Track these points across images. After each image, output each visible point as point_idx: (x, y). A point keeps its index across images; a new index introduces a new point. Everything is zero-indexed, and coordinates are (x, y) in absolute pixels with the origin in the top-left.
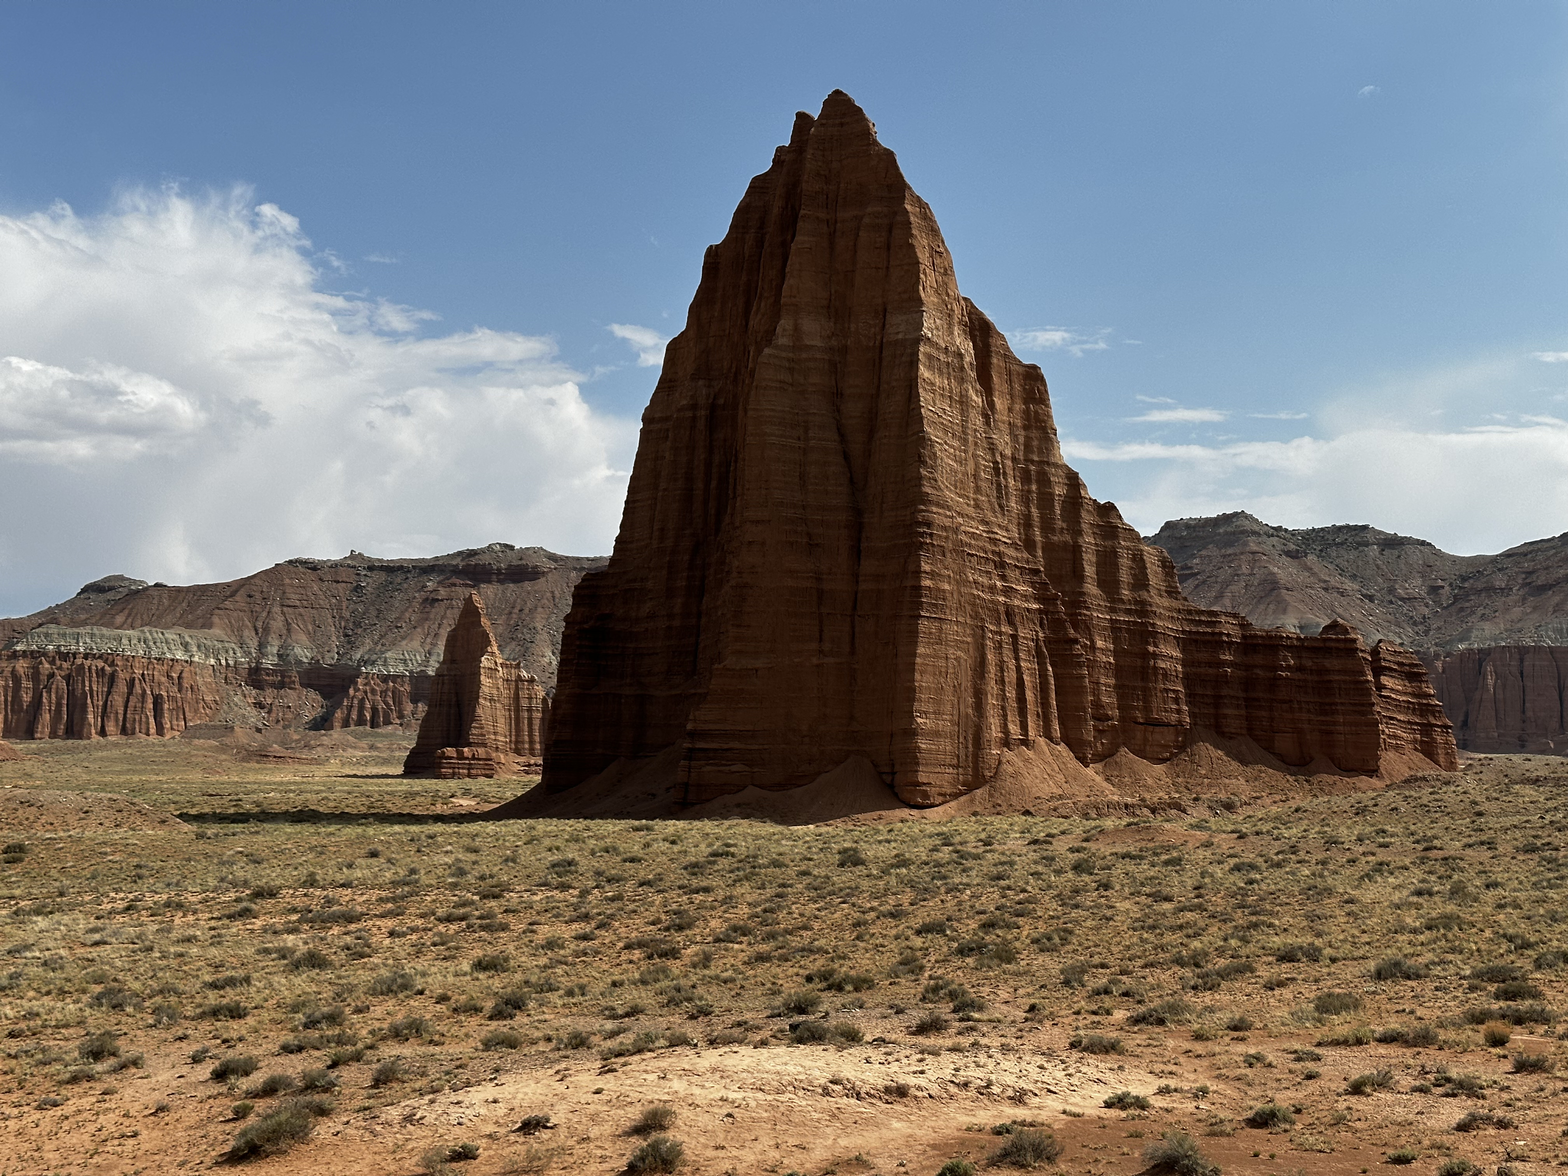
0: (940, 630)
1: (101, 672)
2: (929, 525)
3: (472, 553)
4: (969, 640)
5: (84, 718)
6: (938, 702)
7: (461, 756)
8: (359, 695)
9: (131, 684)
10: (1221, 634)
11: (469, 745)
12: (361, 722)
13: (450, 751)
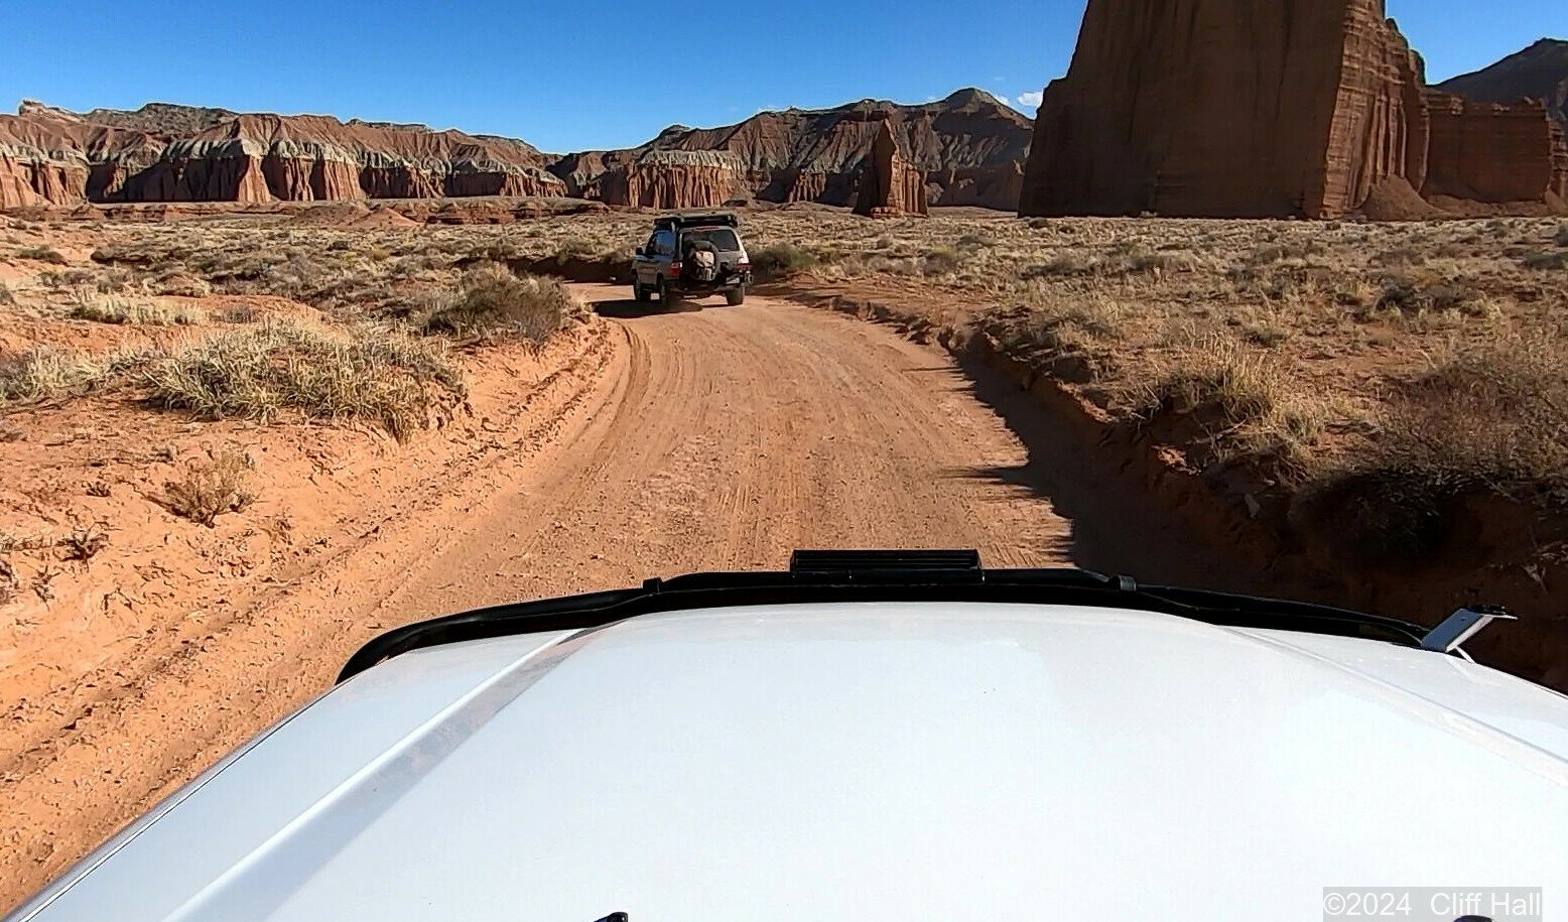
0: (1350, 97)
1: (680, 173)
2: (1352, 19)
3: (854, 105)
4: (1365, 104)
5: (674, 199)
6: (1341, 149)
7: (883, 212)
8: (801, 184)
9: (694, 179)
10: (1451, 109)
11: (886, 205)
12: (802, 198)
13: (878, 209)
